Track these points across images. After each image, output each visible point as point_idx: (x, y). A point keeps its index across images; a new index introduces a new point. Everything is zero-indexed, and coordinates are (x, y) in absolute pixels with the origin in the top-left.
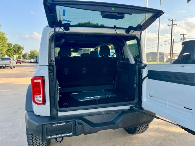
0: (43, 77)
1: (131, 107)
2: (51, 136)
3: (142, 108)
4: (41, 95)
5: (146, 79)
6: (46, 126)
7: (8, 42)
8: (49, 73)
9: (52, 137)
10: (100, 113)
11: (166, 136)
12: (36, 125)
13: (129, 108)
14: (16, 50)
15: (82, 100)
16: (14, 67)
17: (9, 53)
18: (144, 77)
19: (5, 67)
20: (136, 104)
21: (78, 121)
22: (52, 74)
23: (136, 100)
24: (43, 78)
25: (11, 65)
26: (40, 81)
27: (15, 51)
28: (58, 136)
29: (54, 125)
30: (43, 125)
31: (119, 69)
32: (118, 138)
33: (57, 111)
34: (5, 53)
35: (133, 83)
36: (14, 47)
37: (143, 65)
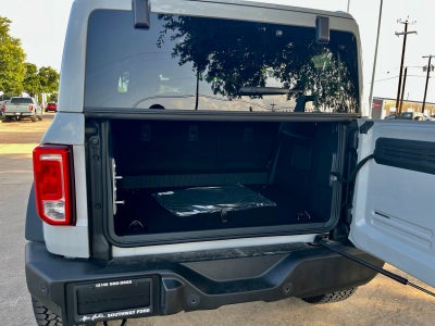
0: (70, 147)
1: (317, 239)
2: (90, 313)
3: (350, 244)
4: (63, 199)
5: (368, 163)
6: (76, 287)
7: (26, 61)
8: (87, 136)
9: (95, 317)
10: (232, 254)
11: (399, 311)
12: (46, 283)
13: (312, 241)
14: (46, 80)
15: (181, 214)
16: (40, 119)
17: (30, 87)
18: (361, 157)
19: (21, 118)
20: (332, 232)
21: (168, 275)
22: (95, 139)
23: (333, 221)
24: (68, 151)
25: (33, 113)
26: (58, 157)
27: (43, 83)
28: (109, 316)
29: (98, 285)
30: (66, 284)
31: (285, 132)
32: (275, 312)
33: (111, 245)
34: (20, 86)
35: (328, 173)
36: (40, 74)
37: (360, 123)
